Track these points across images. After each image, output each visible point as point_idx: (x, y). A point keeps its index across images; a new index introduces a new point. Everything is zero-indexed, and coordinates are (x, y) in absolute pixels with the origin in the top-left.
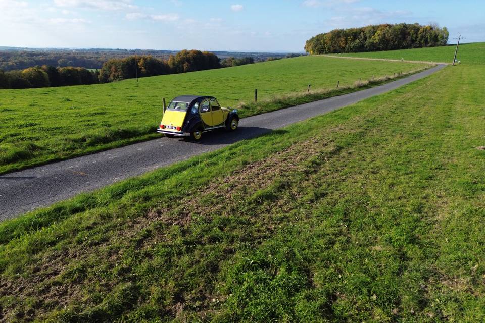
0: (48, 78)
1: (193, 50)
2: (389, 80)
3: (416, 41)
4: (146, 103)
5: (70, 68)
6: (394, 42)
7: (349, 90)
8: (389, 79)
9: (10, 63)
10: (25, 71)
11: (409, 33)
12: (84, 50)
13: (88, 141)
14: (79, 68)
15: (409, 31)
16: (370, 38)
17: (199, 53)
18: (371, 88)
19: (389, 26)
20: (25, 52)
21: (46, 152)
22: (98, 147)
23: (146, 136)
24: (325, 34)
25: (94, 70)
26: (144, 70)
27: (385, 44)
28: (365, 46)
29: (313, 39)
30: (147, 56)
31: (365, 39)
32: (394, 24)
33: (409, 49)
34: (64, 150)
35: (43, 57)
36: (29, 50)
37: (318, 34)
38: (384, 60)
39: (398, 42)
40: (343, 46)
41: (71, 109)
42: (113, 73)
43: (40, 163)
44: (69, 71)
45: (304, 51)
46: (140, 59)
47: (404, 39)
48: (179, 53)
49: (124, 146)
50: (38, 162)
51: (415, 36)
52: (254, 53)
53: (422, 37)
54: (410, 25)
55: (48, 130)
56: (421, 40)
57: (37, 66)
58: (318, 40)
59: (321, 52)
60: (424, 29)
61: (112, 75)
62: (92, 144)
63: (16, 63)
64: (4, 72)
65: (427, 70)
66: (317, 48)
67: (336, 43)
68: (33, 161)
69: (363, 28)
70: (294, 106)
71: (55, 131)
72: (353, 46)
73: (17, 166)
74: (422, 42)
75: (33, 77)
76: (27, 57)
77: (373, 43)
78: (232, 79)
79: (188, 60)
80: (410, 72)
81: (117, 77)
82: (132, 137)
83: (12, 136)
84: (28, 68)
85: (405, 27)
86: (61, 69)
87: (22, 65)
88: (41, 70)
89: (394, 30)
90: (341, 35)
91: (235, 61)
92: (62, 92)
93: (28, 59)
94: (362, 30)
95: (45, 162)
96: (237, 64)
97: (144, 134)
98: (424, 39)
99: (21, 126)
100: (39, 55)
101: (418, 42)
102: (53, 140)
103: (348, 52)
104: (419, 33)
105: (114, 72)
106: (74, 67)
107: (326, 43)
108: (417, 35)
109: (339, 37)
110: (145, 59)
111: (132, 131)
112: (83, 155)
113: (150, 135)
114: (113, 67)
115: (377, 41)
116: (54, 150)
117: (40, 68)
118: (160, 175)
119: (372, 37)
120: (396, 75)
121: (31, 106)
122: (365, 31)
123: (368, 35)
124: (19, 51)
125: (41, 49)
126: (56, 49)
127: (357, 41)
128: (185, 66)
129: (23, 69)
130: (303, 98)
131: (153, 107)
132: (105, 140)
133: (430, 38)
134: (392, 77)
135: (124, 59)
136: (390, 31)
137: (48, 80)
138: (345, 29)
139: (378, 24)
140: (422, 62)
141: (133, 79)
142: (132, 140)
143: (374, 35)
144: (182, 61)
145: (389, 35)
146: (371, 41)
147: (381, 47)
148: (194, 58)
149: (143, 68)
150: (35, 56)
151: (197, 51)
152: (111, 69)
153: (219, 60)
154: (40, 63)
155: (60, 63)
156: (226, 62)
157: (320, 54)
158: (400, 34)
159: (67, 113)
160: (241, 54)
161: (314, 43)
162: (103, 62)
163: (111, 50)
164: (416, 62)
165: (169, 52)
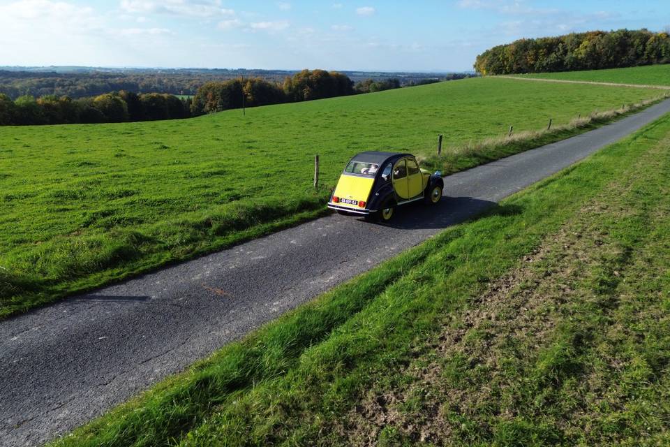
0: (127, 108)
1: (316, 70)
2: (618, 116)
3: (643, 54)
4: (276, 156)
5: (155, 94)
6: (608, 57)
7: (567, 133)
8: (618, 114)
9: (79, 88)
10: (98, 98)
11: (632, 43)
12: (173, 70)
13: (215, 226)
14: (165, 95)
15: (632, 40)
16: (572, 51)
17: (325, 74)
18: (596, 128)
19: (602, 34)
20: (98, 73)
21: (157, 246)
22: (231, 237)
23: (296, 217)
24: (506, 46)
25: (186, 97)
26: (250, 97)
27: (594, 59)
28: (565, 63)
29: (487, 53)
30: (254, 78)
31: (565, 52)
32: (609, 31)
33: (631, 68)
34: (182, 243)
35: (120, 80)
36: (103, 71)
37: (495, 46)
38: (595, 83)
39: (615, 57)
40: (532, 62)
41: (174, 164)
42: (209, 102)
43: (151, 267)
44: (153, 99)
45: (473, 71)
46: (245, 82)
47: (624, 52)
48: (298, 74)
49: (267, 235)
50: (148, 267)
51: (641, 48)
52: (400, 74)
53: (653, 49)
54: (633, 32)
55: (152, 204)
56: (651, 53)
57: (113, 92)
58: (494, 55)
59: (498, 71)
60: (656, 37)
61: (208, 105)
62: (221, 232)
63: (86, 87)
64: (70, 101)
65: (667, 100)
66: (492, 66)
67: (521, 59)
68: (141, 265)
69: (562, 37)
70: (494, 160)
71: (163, 206)
72: (547, 64)
73: (119, 274)
74: (653, 56)
75: (107, 106)
76: (100, 80)
77: (576, 59)
78: (378, 112)
79: (310, 83)
80: (645, 102)
81: (215, 107)
82: (276, 218)
83: (104, 215)
84: (101, 94)
85: (626, 34)
86: (143, 96)
87: (94, 91)
88: (118, 98)
89: (610, 39)
90: (530, 46)
91: (375, 85)
92: (150, 131)
93: (102, 82)
94: (559, 40)
95: (158, 266)
96: (377, 89)
97: (292, 212)
98: (655, 51)
99: (112, 196)
100: (114, 77)
101: (645, 57)
102: (163, 224)
103: (538, 71)
104: (648, 43)
105: (212, 100)
106: (160, 93)
107: (507, 59)
108: (644, 45)
109: (526, 50)
110: (252, 82)
111: (274, 208)
112: (211, 252)
113: (300, 214)
114: (210, 93)
115: (583, 56)
116: (168, 243)
117: (117, 95)
118: (348, 303)
119: (576, 50)
120: (627, 108)
121: (117, 156)
122: (566, 41)
123: (569, 47)
124: (90, 72)
125: (118, 69)
126: (136, 69)
127: (553, 55)
128: (306, 92)
129: (95, 95)
130: (504, 146)
131: (288, 163)
132: (238, 225)
133: (666, 50)
134: (621, 111)
135: (225, 83)
136: (603, 41)
137: (127, 110)
138: (535, 39)
139: (585, 31)
140: (654, 87)
141: (236, 110)
142: (277, 223)
143: (579, 47)
144: (301, 86)
145: (601, 47)
146: (574, 55)
147: (589, 64)
148: (319, 81)
149: (249, 94)
150: (109, 79)
151: (323, 71)
152: (208, 97)
153: (352, 83)
154: (116, 87)
155: (141, 88)
156: (361, 85)
157: (496, 74)
158: (618, 45)
159: (171, 172)
160: (382, 75)
161: (488, 59)
162: (196, 87)
163: (207, 70)
164: (645, 86)
165: (283, 73)
